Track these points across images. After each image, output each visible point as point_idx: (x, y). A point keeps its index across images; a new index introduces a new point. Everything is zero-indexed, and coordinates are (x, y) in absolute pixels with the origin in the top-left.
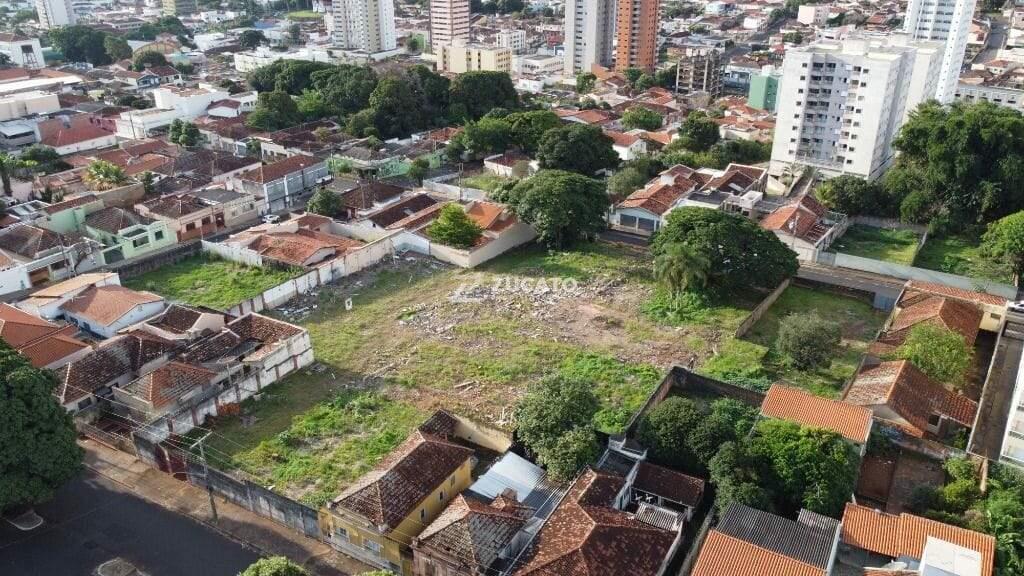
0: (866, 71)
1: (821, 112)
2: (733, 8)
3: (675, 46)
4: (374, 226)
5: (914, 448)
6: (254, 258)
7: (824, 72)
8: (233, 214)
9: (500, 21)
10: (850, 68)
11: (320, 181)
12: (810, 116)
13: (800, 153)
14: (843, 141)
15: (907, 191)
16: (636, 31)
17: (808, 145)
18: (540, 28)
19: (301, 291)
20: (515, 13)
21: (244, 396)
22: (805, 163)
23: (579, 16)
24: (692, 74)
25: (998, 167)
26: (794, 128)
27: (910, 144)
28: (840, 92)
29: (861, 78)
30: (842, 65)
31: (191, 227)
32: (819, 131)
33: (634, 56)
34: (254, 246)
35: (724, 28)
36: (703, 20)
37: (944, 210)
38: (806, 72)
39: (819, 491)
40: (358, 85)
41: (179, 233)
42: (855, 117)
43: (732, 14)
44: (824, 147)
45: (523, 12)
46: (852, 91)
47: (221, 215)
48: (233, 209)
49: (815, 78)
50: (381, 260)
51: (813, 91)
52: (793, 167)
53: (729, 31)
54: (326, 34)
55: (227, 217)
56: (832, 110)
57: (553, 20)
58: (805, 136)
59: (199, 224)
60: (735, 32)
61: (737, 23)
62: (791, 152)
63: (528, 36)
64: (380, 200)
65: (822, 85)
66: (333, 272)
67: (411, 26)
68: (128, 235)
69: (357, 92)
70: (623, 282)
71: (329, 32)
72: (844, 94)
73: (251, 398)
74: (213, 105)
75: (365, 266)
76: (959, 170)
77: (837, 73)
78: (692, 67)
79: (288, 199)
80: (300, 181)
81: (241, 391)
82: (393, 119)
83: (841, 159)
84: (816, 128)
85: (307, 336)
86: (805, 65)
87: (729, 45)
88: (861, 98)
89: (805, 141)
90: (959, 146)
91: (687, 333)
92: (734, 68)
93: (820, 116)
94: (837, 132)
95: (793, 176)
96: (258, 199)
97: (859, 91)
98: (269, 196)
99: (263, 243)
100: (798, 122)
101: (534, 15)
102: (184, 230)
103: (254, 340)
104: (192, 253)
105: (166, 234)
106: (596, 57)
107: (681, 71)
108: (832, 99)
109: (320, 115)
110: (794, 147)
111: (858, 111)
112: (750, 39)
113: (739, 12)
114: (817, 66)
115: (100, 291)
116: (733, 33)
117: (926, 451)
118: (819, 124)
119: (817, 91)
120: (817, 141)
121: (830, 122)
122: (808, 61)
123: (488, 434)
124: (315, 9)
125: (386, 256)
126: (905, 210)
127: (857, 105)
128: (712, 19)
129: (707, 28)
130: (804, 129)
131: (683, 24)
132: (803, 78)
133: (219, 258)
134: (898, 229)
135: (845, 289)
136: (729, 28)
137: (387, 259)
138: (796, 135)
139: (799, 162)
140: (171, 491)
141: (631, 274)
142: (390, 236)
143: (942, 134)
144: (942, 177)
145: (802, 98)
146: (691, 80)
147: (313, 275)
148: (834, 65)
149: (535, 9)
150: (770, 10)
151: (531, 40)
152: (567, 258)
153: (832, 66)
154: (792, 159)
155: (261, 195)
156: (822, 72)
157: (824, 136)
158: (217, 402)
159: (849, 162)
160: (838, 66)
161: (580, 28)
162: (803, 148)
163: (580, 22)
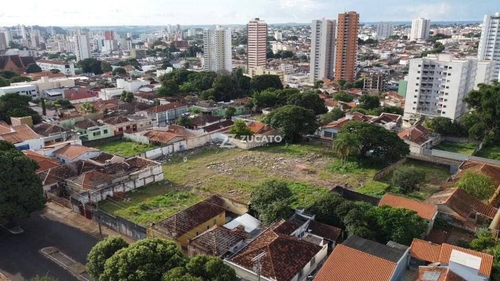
0: (450, 68)
1: (429, 89)
2: (395, 56)
3: (365, 72)
4: (204, 131)
5: (460, 226)
6: (146, 140)
7: (430, 69)
8: (141, 125)
9: (281, 61)
10: (442, 67)
11: (183, 114)
12: (423, 91)
13: (418, 109)
14: (440, 103)
15: (472, 124)
16: (344, 63)
17: (422, 105)
18: (300, 64)
19: (164, 154)
20: (289, 58)
21: (127, 190)
22: (421, 114)
23: (317, 56)
24: (371, 82)
26: (415, 97)
27: (472, 100)
28: (437, 79)
29: (448, 71)
30: (439, 66)
31: (121, 129)
32: (428, 98)
33: (343, 74)
34: (146, 135)
35: (389, 64)
36: (379, 61)
37: (491, 133)
38: (420, 69)
39: (399, 232)
40: (208, 79)
41: (115, 132)
42: (445, 90)
43: (394, 58)
44: (431, 106)
45: (292, 58)
46: (443, 78)
47: (135, 125)
48: (142, 123)
49: (425, 72)
50: (205, 144)
51: (424, 79)
52: (415, 116)
53: (392, 66)
54: (201, 66)
55: (138, 127)
56: (434, 88)
57: (306, 61)
58: (421, 101)
59: (125, 128)
60: (395, 66)
61: (397, 62)
62: (414, 108)
63: (294, 67)
64: (209, 122)
65: (429, 75)
66: (181, 147)
67: (240, 63)
68: (91, 130)
69: (207, 82)
70: (320, 157)
71: (202, 65)
72: (440, 79)
73: (130, 191)
74: (142, 86)
75: (197, 146)
76: (498, 111)
77: (436, 69)
78: (371, 79)
79: (167, 122)
80: (174, 114)
81: (126, 187)
82: (222, 94)
83: (439, 112)
84: (427, 96)
85: (160, 167)
86: (419, 66)
87: (392, 72)
88: (448, 81)
89: (421, 103)
91: (348, 177)
92: (393, 81)
93: (429, 91)
94: (437, 98)
95: (415, 120)
96: (153, 120)
97: (447, 78)
98: (159, 119)
99: (150, 134)
100: (417, 94)
101: (298, 59)
102: (118, 131)
103: (136, 167)
104: (118, 138)
105: (109, 131)
106: (325, 75)
107: (366, 81)
108: (434, 82)
109: (189, 91)
110: (416, 106)
111: (447, 87)
112: (402, 69)
113: (397, 58)
114: (426, 66)
115: (71, 147)
116: (394, 67)
117: (466, 228)
118: (427, 95)
119: (426, 79)
120: (427, 103)
121: (433, 94)
122: (421, 64)
123: (237, 206)
124: (197, 57)
125: (208, 143)
126: (470, 132)
127: (446, 84)
128: (384, 60)
129: (381, 65)
130: (420, 97)
131: (369, 63)
132: (419, 72)
133: (130, 141)
134: (468, 143)
135: (435, 164)
136: (393, 64)
137: (208, 144)
138: (416, 100)
139: (418, 113)
140: (83, 223)
141: (324, 154)
142: (210, 134)
143: (489, 94)
144: (489, 116)
145: (419, 82)
146: (371, 85)
147: (171, 147)
149: (298, 56)
151: (295, 69)
152: (294, 147)
153: (433, 66)
154: (415, 112)
155: (155, 118)
156: (428, 70)
157: (430, 100)
158: (113, 190)
159: (444, 113)
160: (436, 66)
161: (317, 62)
162: (420, 106)
163: (317, 59)
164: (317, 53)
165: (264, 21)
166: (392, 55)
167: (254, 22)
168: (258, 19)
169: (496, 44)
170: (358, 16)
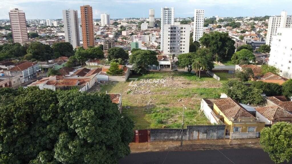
0: (185, 28)
1: (174, 40)
2: (104, 33)
7: (173, 30)
8: (14, 82)
9: (31, 40)
10: (180, 28)
11: (38, 71)
12: (171, 42)
14: (181, 47)
16: (88, 36)
17: (172, 49)
20: (36, 38)
24: (108, 46)
25: (226, 44)
26: (169, 45)
27: (205, 42)
29: (183, 30)
30: (178, 28)
33: (88, 43)
38: (169, 30)
42: (183, 40)
44: (176, 49)
46: (181, 34)
47: (10, 83)
49: (171, 32)
50: (95, 84)
52: (170, 55)
53: (106, 38)
55: (13, 84)
56: (176, 40)
57: (51, 38)
58: (171, 47)
59: (4, 86)
62: (168, 51)
64: (71, 71)
65: (174, 33)
66: (88, 86)
70: (173, 77)
72: (179, 35)
75: (92, 85)
76: (219, 45)
77: (177, 30)
78: (108, 44)
79: (29, 77)
80: (32, 70)
83: (181, 51)
84: (173, 44)
86: (169, 28)
88: (184, 35)
89: (171, 48)
90: (218, 40)
94: (179, 45)
96: (21, 77)
97: (184, 33)
98: (24, 75)
100: (169, 43)
101: (43, 38)
108: (176, 37)
110: (169, 50)
112: (112, 40)
113: (106, 34)
114: (172, 28)
116: (107, 38)
119: (172, 35)
121: (176, 43)
127: (183, 37)
129: (100, 38)
132: (169, 32)
136: (106, 37)
138: (169, 47)
139: (171, 54)
142: (95, 76)
143: (213, 38)
144: (215, 48)
145: (169, 37)
146: (108, 48)
147: (84, 87)
148: (175, 28)
149: (42, 36)
150: (114, 33)
154: (169, 53)
155: (21, 75)
157: (175, 46)
159: (184, 52)
160: (176, 28)
161: (70, 37)
162: (171, 50)
163: (69, 35)
164: (69, 31)
165: (22, 11)
166: (102, 33)
167: (15, 11)
168: (17, 9)
169: (168, 22)
170: (91, 8)
